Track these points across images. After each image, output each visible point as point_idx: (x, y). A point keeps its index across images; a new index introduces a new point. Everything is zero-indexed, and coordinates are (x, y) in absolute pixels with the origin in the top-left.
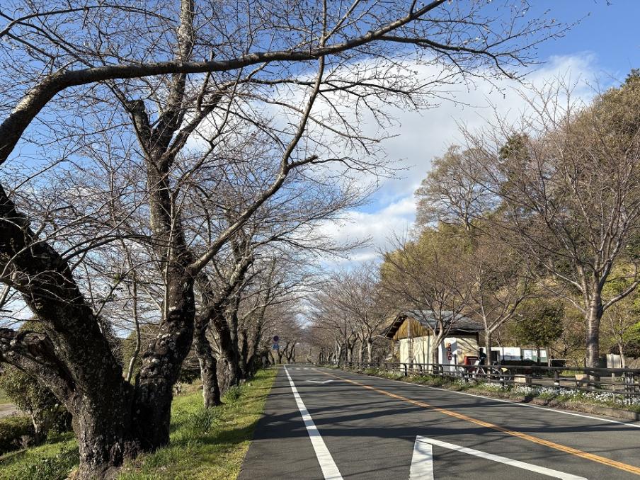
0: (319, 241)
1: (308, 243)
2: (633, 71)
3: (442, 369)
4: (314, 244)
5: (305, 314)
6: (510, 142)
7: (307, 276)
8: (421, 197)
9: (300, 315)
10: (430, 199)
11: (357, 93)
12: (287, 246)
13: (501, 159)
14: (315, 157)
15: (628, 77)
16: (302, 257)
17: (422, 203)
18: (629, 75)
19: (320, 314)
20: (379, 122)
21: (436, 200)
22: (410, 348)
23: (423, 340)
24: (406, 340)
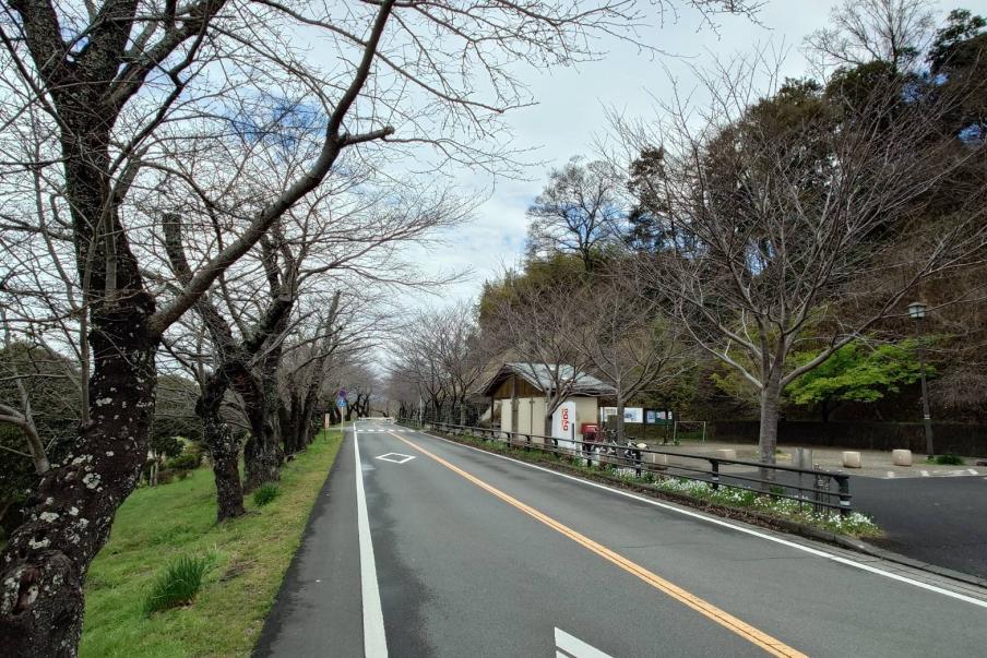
0: (399, 272)
1: (382, 273)
2: (787, 79)
3: (556, 443)
4: (392, 275)
5: (381, 362)
6: (644, 154)
7: (383, 318)
8: (534, 219)
9: (374, 365)
10: (544, 222)
11: (466, 33)
12: (355, 278)
14: (388, 131)
15: (781, 88)
16: (375, 290)
17: (535, 226)
18: (783, 85)
19: (399, 364)
20: (498, 91)
21: (551, 224)
22: (515, 411)
23: (531, 403)
24: (510, 401)
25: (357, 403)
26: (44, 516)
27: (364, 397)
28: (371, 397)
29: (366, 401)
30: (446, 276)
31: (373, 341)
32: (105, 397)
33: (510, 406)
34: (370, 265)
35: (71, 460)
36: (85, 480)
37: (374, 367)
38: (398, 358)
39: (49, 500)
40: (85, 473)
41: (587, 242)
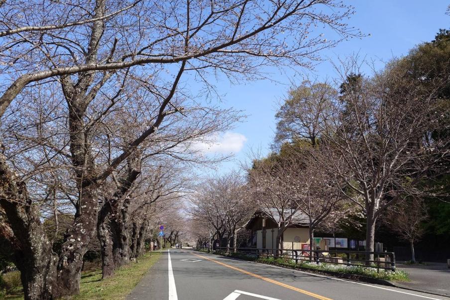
1: (184, 156)
2: (441, 30)
5: (186, 209)
8: (280, 119)
10: (287, 121)
13: (341, 93)
15: (437, 35)
17: (281, 124)
18: (438, 34)
19: (197, 209)
21: (291, 122)
22: (264, 237)
23: (273, 231)
24: (261, 231)
25: (170, 237)
26: (71, 240)
27: (175, 233)
28: (180, 233)
29: (176, 236)
30: (220, 157)
31: (180, 194)
32: (84, 205)
33: (261, 234)
34: (178, 151)
35: (76, 225)
36: (81, 231)
37: (182, 213)
38: (196, 206)
39: (72, 236)
40: (81, 229)
41: (313, 134)
